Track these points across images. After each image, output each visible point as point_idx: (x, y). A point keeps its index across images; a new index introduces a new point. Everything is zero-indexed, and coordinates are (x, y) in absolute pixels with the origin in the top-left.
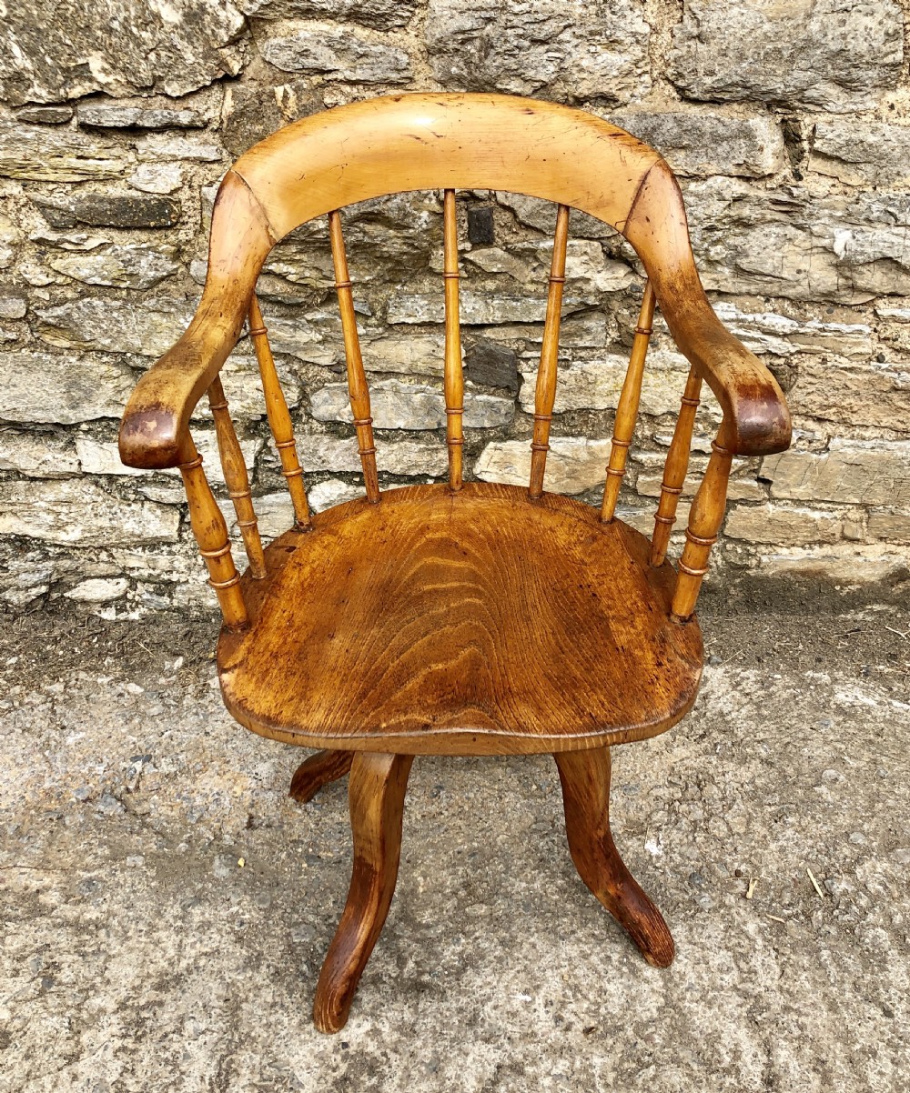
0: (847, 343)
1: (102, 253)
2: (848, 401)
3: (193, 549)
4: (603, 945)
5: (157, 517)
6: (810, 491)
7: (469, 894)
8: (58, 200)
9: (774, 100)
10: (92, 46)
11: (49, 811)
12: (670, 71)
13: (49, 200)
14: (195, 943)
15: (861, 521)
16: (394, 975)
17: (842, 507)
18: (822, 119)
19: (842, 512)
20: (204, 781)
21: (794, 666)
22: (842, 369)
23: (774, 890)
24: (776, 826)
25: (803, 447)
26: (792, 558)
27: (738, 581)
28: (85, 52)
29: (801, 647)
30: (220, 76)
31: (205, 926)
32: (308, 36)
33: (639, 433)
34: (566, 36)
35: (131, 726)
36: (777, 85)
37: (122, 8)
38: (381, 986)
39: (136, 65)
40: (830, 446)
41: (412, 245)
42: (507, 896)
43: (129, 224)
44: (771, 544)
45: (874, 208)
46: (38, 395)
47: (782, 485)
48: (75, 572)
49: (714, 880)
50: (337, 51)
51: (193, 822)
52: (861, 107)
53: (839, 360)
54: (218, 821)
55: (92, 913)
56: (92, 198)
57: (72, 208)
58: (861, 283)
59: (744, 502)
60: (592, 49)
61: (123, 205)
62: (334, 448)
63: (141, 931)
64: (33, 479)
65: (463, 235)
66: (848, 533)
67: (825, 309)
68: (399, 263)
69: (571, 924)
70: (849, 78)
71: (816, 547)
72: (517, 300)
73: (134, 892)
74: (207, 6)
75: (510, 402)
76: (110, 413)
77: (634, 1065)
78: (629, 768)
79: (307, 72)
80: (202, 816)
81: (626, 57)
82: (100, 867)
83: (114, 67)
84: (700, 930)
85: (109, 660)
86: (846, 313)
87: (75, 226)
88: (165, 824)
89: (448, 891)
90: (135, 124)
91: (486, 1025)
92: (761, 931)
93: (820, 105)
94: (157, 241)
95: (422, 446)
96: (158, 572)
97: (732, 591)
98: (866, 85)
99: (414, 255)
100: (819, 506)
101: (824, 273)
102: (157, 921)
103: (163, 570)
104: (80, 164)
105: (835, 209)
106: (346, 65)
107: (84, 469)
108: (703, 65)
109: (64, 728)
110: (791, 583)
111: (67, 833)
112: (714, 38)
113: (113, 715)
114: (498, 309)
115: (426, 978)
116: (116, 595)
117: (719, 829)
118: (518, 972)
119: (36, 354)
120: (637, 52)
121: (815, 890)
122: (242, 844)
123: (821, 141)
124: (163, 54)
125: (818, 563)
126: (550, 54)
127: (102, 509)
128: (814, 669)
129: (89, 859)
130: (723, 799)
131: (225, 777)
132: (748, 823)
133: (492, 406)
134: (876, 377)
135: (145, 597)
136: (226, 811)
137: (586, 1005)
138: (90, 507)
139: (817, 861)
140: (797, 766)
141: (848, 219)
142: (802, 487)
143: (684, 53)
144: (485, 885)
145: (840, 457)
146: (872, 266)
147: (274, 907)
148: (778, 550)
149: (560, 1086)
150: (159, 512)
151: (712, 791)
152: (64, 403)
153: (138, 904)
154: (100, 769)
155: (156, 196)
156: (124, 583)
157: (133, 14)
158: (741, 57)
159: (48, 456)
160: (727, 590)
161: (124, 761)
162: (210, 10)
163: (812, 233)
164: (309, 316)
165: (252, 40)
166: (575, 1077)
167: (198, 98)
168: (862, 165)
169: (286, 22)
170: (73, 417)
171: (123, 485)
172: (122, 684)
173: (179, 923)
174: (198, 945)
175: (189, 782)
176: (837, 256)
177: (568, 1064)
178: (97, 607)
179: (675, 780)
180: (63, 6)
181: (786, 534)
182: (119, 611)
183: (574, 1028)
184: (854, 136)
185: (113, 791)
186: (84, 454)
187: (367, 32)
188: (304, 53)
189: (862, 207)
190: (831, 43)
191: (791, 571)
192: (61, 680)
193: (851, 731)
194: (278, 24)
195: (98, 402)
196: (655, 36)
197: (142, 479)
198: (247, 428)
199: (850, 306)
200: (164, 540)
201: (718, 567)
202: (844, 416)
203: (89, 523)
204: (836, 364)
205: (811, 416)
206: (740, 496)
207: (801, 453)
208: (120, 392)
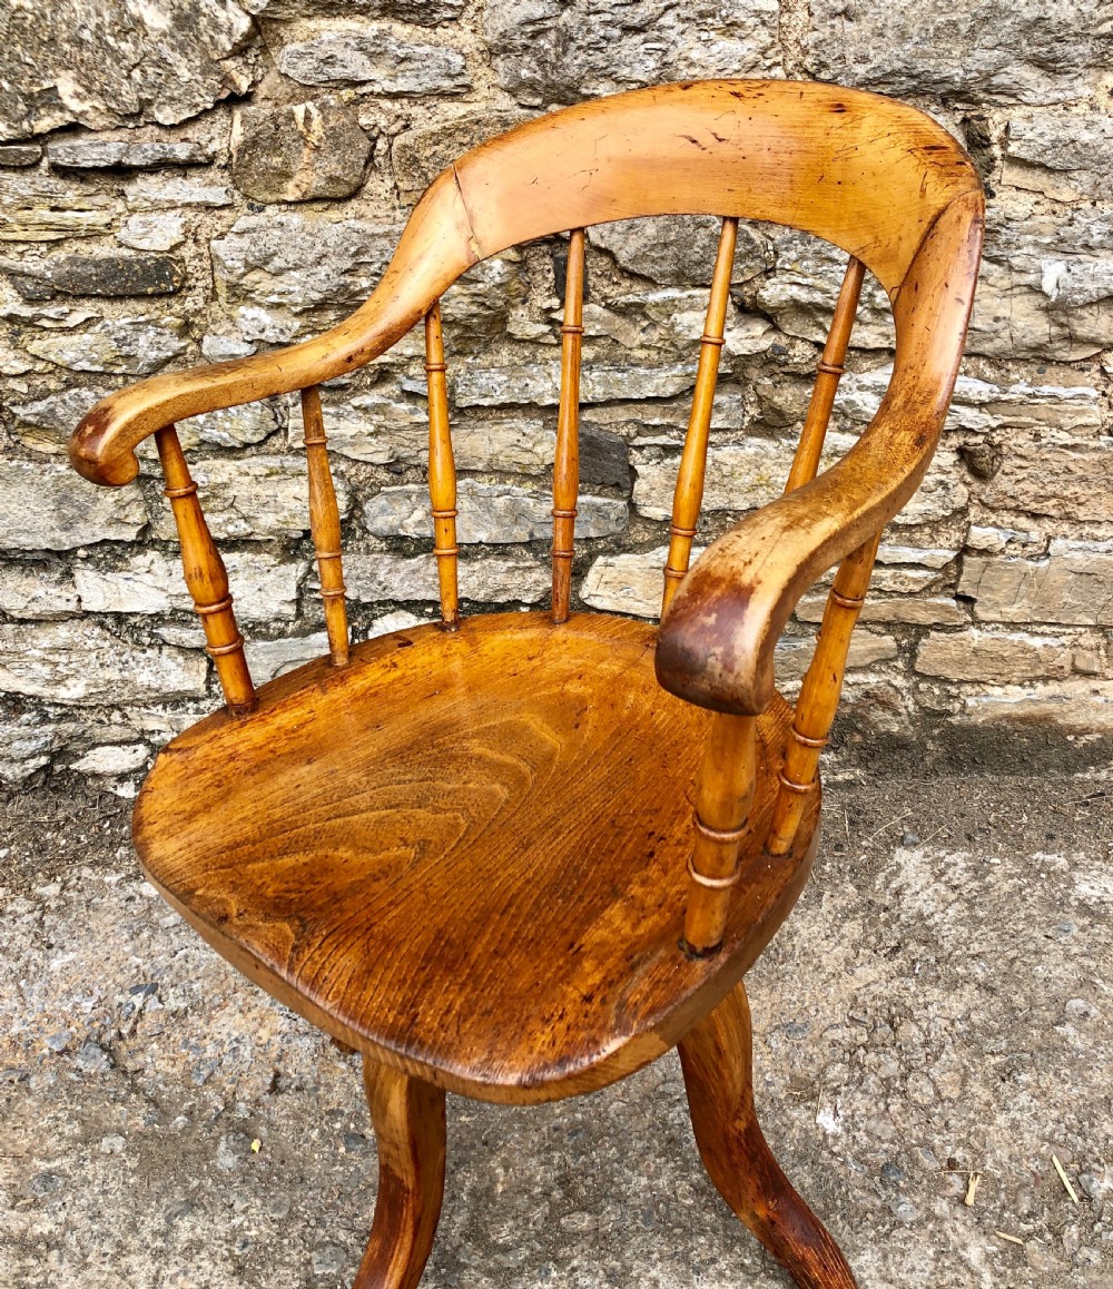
0: (1066, 411)
1: (91, 330)
2: (1072, 490)
4: (758, 1283)
6: (1028, 611)
7: (568, 1195)
8: (32, 264)
9: (951, 92)
10: (59, 64)
11: (11, 1068)
12: (809, 61)
13: (19, 265)
15: (1098, 648)
17: (1070, 630)
18: (1016, 116)
19: (1070, 637)
20: (222, 1022)
21: (1018, 846)
22: (1062, 446)
23: (1006, 1190)
24: (1005, 1087)
25: (1015, 553)
26: (1009, 699)
27: (936, 732)
28: (50, 72)
29: (1025, 819)
30: (224, 96)
31: (196, 1246)
32: (333, 37)
34: (668, 19)
35: (137, 942)
36: (954, 70)
37: (93, 13)
39: (116, 86)
40: (1051, 550)
41: (483, 304)
42: (620, 1199)
43: (120, 291)
44: (979, 682)
45: (1094, 229)
46: (21, 514)
47: (989, 605)
48: (80, 737)
49: (918, 1175)
50: (371, 56)
51: (199, 1083)
52: (1070, 95)
53: (1058, 435)
54: (233, 1082)
55: (44, 1225)
56: (72, 261)
57: (49, 274)
58: (1082, 331)
59: (939, 627)
60: (704, 36)
61: (112, 268)
62: (398, 571)
63: (105, 1255)
64: (22, 621)
65: (549, 289)
66: (1081, 664)
67: (1034, 368)
68: (468, 328)
69: (711, 1246)
70: (1050, 56)
71: (1039, 685)
72: (623, 371)
73: (105, 1193)
74: (202, 5)
75: (622, 504)
76: (112, 535)
78: (794, 999)
79: (334, 85)
80: (212, 1074)
81: (749, 43)
82: (65, 1153)
83: (90, 91)
84: (898, 1258)
85: (122, 851)
86: (1062, 373)
87: (53, 298)
88: (161, 1086)
89: (538, 1190)
90: (120, 163)
92: (989, 1258)
93: (1014, 96)
94: (158, 313)
95: (511, 564)
97: (930, 746)
98: (1076, 65)
99: (486, 317)
100: (1039, 630)
101: (1030, 321)
102: (129, 1239)
104: (55, 217)
105: (1041, 233)
106: (385, 72)
107: (85, 606)
108: (852, 49)
109: (50, 947)
110: (1007, 734)
111: (28, 1101)
112: (865, 13)
113: (116, 928)
114: (599, 383)
116: (133, 767)
117: (923, 1092)
119: (14, 463)
120: (764, 36)
121: (1066, 1190)
122: (260, 1116)
123: (1017, 144)
124: (150, 70)
125: (1042, 705)
126: (649, 45)
127: (110, 657)
128: (1045, 850)
129: (51, 1142)
130: (926, 1044)
131: (250, 1016)
132: (964, 1082)
133: (598, 510)
134: (1108, 456)
136: (245, 1067)
138: (94, 655)
139: (1066, 1144)
140: (1029, 993)
141: (1060, 247)
142: (1016, 606)
143: (827, 35)
144: (589, 1181)
145: (1066, 564)
146: (1095, 308)
147: (293, 1216)
148: (989, 689)
150: (180, 659)
151: (910, 1032)
152: (53, 523)
153: (107, 1212)
154: (87, 1005)
155: (153, 254)
157: (107, 19)
158: (903, 36)
159: (40, 592)
160: (922, 744)
161: (122, 992)
162: (206, 10)
163: (1011, 268)
164: (356, 401)
165: (264, 49)
167: (199, 126)
168: (1075, 174)
169: (304, 22)
170: (66, 541)
171: (134, 626)
172: (134, 884)
173: (159, 1243)
174: (181, 1279)
175: (201, 1023)
176: (1047, 296)
178: (112, 781)
179: (858, 1015)
180: (19, 15)
181: (998, 668)
184: (1062, 134)
185: (100, 1037)
186: (84, 588)
187: (409, 29)
188: (329, 60)
189: (1077, 229)
190: (1024, 10)
191: (1008, 717)
192: (59, 879)
193: (1102, 940)
194: (295, 26)
195: (97, 521)
196: (786, 16)
197: (158, 618)
198: (285, 549)
199: (1068, 363)
200: (189, 694)
201: (909, 714)
202: (1068, 510)
203: (94, 676)
204: (1053, 440)
205: (1022, 511)
206: (934, 620)
207: (1013, 560)
208: (123, 507)
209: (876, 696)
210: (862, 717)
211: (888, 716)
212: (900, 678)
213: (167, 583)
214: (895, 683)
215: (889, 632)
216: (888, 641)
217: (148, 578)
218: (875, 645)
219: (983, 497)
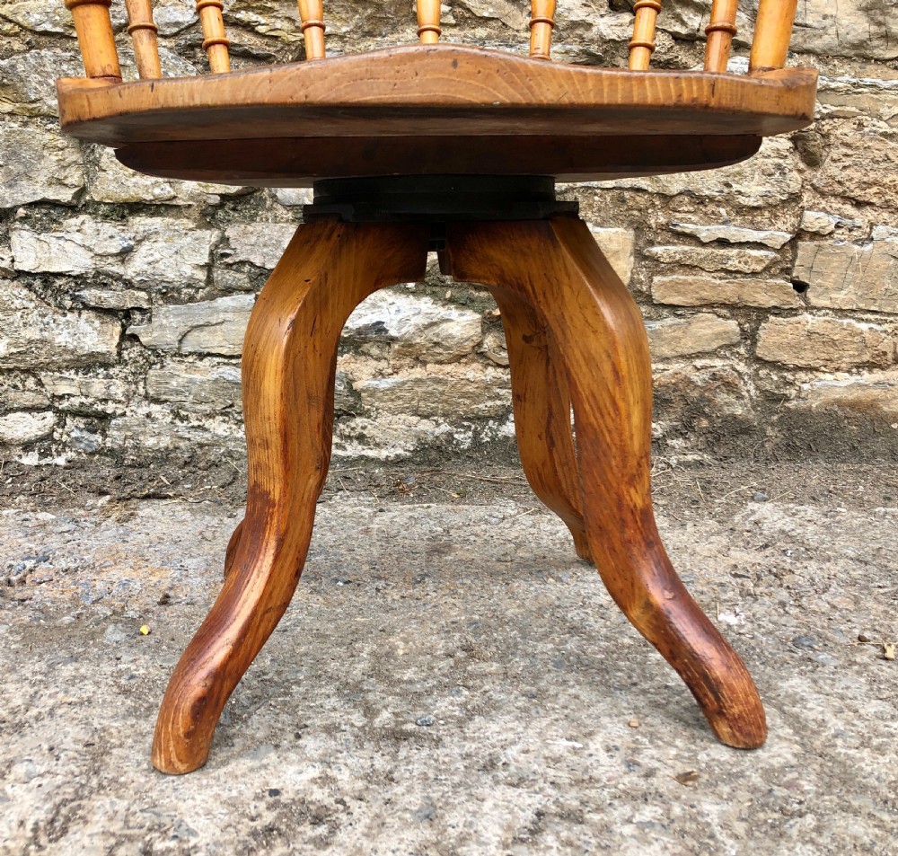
0: (885, 101)
2: (891, 177)
3: (133, 374)
5: (95, 329)
6: (854, 297)
7: (471, 657)
14: (57, 693)
16: (360, 724)
17: (891, 318)
19: (892, 325)
20: (113, 573)
22: (882, 134)
25: (842, 237)
26: (836, 386)
27: (775, 418)
29: (861, 489)
31: (72, 681)
33: (652, 222)
35: (32, 538)
38: (338, 735)
40: (874, 235)
42: (528, 655)
44: (812, 369)
49: (830, 644)
51: (88, 603)
53: (877, 124)
54: (122, 600)
58: (896, 29)
59: (777, 311)
67: (856, 65)
71: (865, 372)
72: (511, 47)
76: (51, 194)
77: (776, 816)
80: (101, 598)
85: (20, 498)
86: (881, 69)
88: (49, 604)
89: (440, 653)
91: (512, 769)
96: (91, 400)
97: (770, 432)
100: (865, 317)
101: (853, 19)
103: (96, 398)
107: (18, 266)
110: (838, 420)
115: (410, 727)
116: (40, 433)
117: (819, 605)
118: (557, 720)
122: (150, 618)
125: (869, 391)
127: (33, 317)
130: (812, 585)
131: (141, 570)
135: (73, 435)
136: (135, 593)
137: (673, 752)
138: (19, 314)
142: (844, 292)
144: (494, 649)
145: (887, 248)
148: (821, 375)
149: (653, 835)
150: (97, 323)
151: (795, 579)
156: (50, 417)
160: (763, 431)
161: (13, 560)
166: (676, 826)
170: (9, 198)
171: (59, 290)
172: (31, 514)
173: (39, 677)
174: (61, 695)
175: (91, 574)
177: (660, 811)
178: (18, 451)
179: (741, 573)
181: (830, 354)
182: (43, 455)
183: (660, 774)
186: (18, 248)
191: (839, 402)
195: (39, 179)
197: (80, 280)
198: (203, 214)
199: (884, 61)
200: (101, 359)
201: (751, 399)
202: (887, 197)
203: (16, 335)
204: (874, 128)
205: (849, 198)
206: (773, 303)
207: (841, 244)
208: (64, 168)
209: (721, 378)
210: (710, 401)
211: (732, 398)
212: (742, 364)
213: (94, 241)
214: (738, 368)
215: (733, 316)
216: (732, 325)
217: (78, 237)
218: (720, 329)
219: (815, 181)
